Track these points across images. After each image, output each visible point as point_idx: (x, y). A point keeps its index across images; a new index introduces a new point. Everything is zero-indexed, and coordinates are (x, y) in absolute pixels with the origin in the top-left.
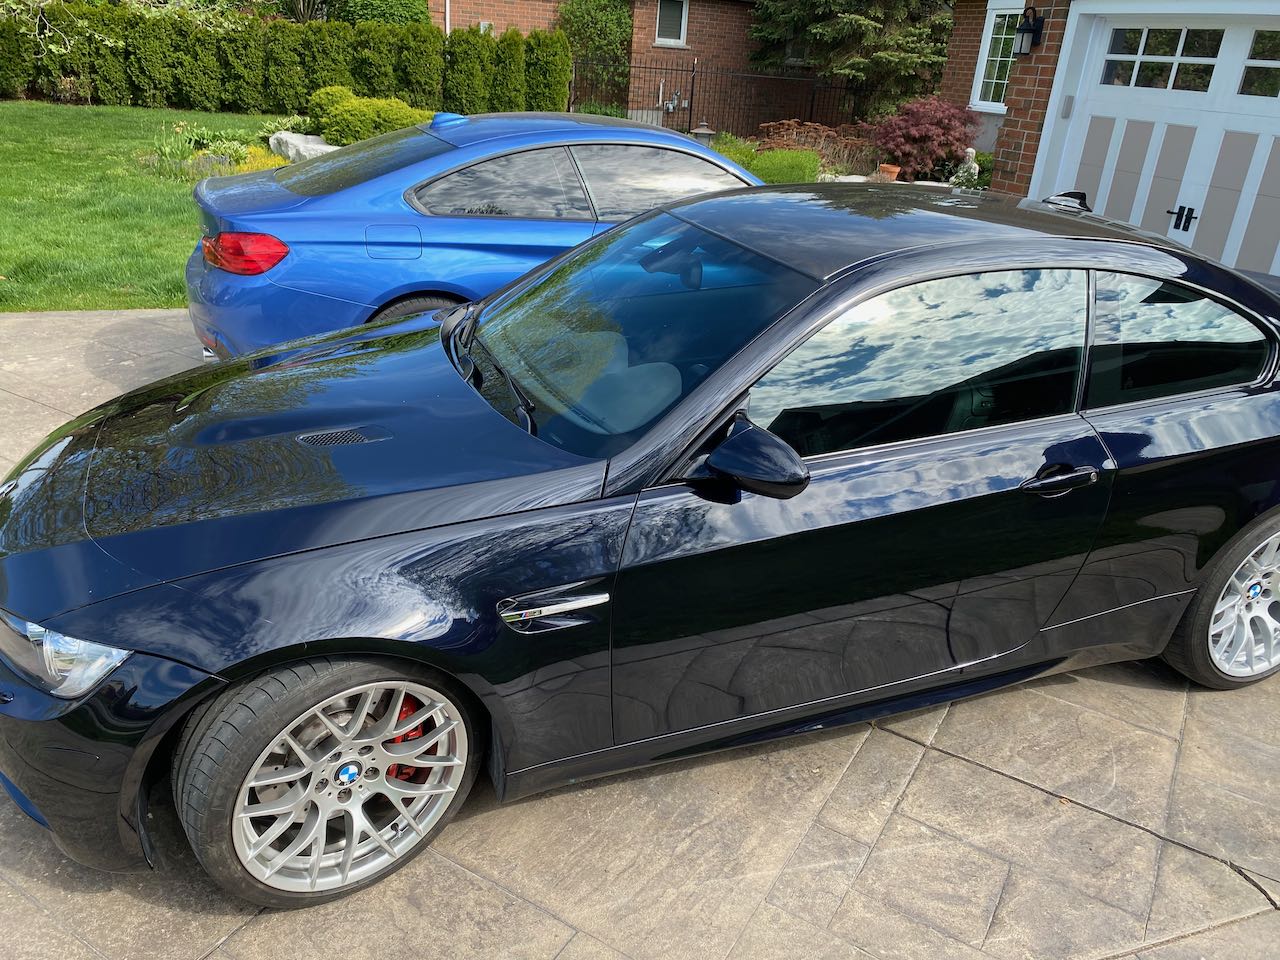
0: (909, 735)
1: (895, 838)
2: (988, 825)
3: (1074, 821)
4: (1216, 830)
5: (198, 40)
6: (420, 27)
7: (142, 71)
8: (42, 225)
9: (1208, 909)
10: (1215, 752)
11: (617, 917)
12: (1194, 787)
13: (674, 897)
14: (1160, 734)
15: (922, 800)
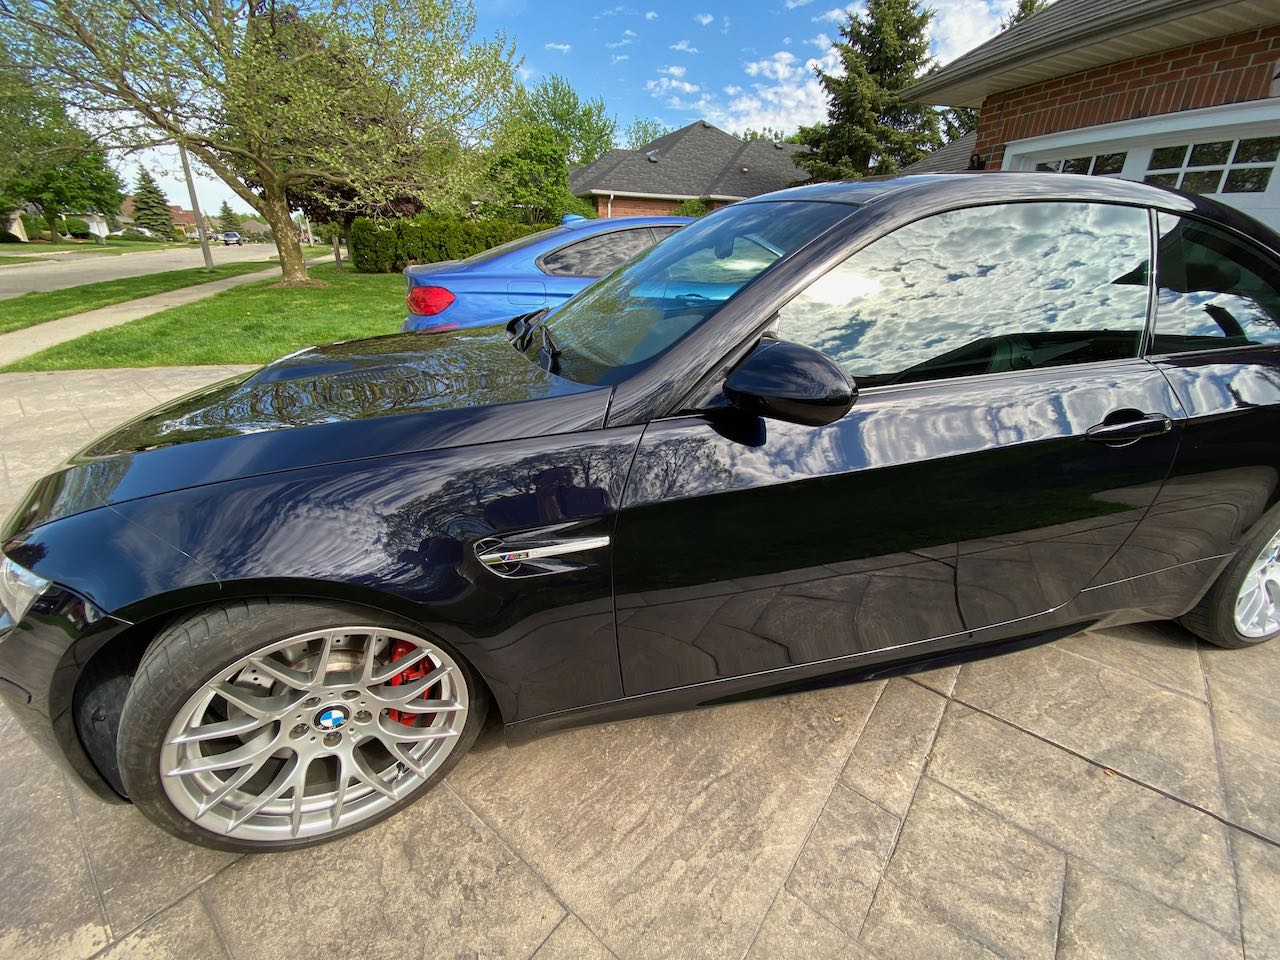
0: (932, 687)
1: (928, 810)
2: (1030, 799)
3: (1125, 798)
10: (1249, 717)
11: (615, 896)
12: (1242, 758)
13: (682, 872)
14: (1187, 695)
15: (952, 762)
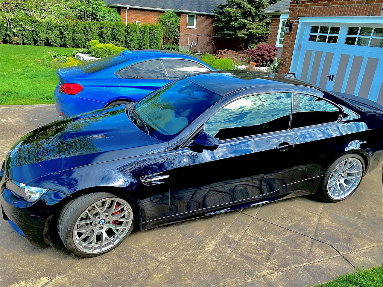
0: (249, 215)
1: (244, 240)
2: (268, 236)
3: (291, 235)
4: (327, 237)
5: (54, 26)
6: (119, 23)
7: (37, 35)
8: (10, 81)
9: (323, 256)
10: (329, 218)
11: (171, 259)
12: (323, 227)
13: (186, 254)
14: (315, 214)
15: (252, 231)
